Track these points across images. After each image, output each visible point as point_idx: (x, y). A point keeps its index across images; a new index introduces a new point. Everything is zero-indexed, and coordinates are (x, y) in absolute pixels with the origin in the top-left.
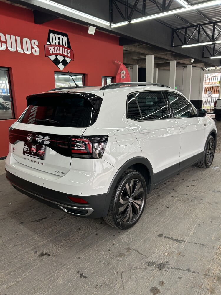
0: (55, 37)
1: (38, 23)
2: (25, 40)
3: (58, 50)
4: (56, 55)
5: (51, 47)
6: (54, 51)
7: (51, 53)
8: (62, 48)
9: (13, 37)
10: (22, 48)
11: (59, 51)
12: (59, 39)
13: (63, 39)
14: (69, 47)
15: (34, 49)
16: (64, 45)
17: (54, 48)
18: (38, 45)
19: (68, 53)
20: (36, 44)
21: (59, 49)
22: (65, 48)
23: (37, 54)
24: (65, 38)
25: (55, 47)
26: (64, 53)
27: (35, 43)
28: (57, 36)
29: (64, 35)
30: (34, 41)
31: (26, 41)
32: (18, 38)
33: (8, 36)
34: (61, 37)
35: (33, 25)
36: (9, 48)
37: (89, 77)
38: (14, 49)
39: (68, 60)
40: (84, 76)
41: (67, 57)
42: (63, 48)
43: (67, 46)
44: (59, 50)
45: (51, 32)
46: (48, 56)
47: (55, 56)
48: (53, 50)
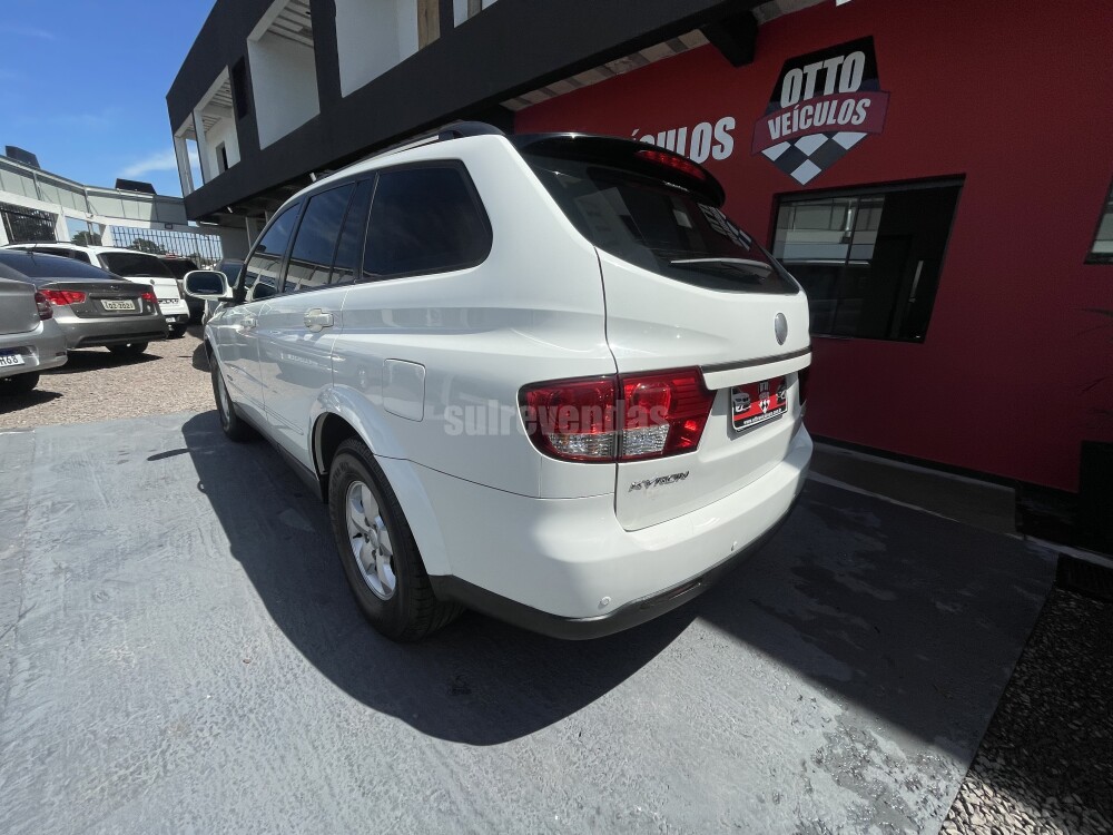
2: (699, 128)
3: (807, 117)
4: (793, 139)
8: (827, 103)
9: (672, 133)
11: (809, 121)
15: (719, 143)
16: (843, 89)
20: (728, 129)
21: (810, 113)
26: (836, 117)
27: (725, 127)
31: (702, 131)
33: (662, 135)
41: (849, 127)
43: (855, 87)
45: (790, 65)
46: (759, 153)
47: (790, 141)
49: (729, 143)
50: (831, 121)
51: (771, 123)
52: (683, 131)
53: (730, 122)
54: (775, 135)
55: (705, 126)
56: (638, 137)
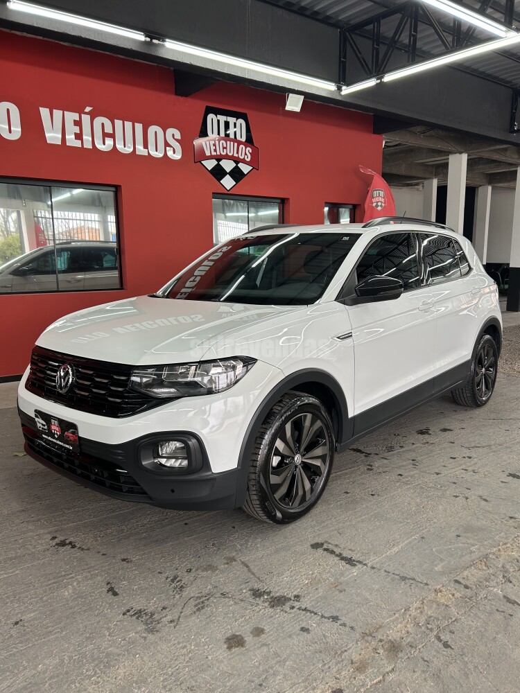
0: (218, 121)
1: (182, 95)
2: (153, 129)
3: (224, 148)
4: (219, 159)
5: (208, 143)
6: (215, 150)
7: (208, 154)
8: (232, 143)
9: (128, 125)
10: (146, 146)
11: (225, 150)
12: (227, 125)
13: (235, 124)
14: (249, 141)
15: (171, 147)
16: (238, 138)
17: (214, 145)
18: (179, 138)
19: (246, 154)
20: (175, 138)
21: (225, 146)
22: (240, 143)
23: (178, 156)
24: (241, 121)
25: (217, 142)
26: (238, 153)
27: (173, 135)
28: (222, 119)
29: (237, 115)
30: (170, 131)
31: (156, 132)
32: (139, 127)
33: (118, 123)
34: (232, 120)
35: (173, 97)
36: (117, 146)
37: (292, 207)
38: (129, 147)
39: (245, 169)
40: (283, 203)
41: (244, 161)
42: (236, 144)
43: (244, 139)
44: (226, 148)
45: (209, 110)
46: (200, 162)
47: (217, 160)
48: (213, 148)
49: (178, 146)
50: (236, 155)
51: (203, 143)
53: (177, 133)
55: (158, 129)
56: (93, 116)
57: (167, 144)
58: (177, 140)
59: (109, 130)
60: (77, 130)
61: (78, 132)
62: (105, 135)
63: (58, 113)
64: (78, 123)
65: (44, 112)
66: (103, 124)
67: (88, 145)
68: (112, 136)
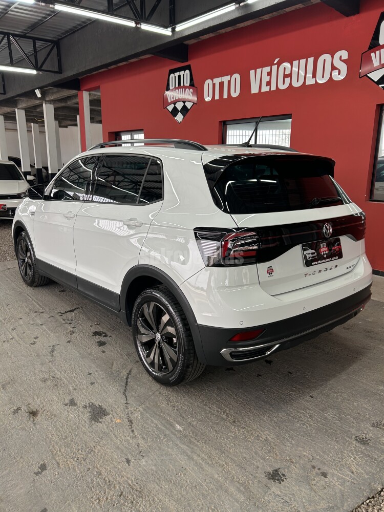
2: (322, 58)
9: (303, 61)
10: (314, 76)
20: (342, 59)
27: (341, 57)
30: (338, 54)
31: (325, 60)
33: (295, 63)
36: (293, 84)
46: (366, 75)
49: (344, 68)
51: (373, 55)
52: (311, 60)
53: (344, 54)
54: (376, 63)
55: (327, 57)
56: (279, 64)
57: (333, 68)
58: (344, 61)
59: (288, 72)
60: (268, 79)
61: (269, 80)
62: (285, 76)
63: (259, 71)
64: (269, 74)
65: (252, 72)
66: (285, 69)
67: (273, 88)
68: (290, 75)
